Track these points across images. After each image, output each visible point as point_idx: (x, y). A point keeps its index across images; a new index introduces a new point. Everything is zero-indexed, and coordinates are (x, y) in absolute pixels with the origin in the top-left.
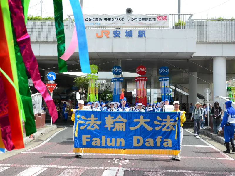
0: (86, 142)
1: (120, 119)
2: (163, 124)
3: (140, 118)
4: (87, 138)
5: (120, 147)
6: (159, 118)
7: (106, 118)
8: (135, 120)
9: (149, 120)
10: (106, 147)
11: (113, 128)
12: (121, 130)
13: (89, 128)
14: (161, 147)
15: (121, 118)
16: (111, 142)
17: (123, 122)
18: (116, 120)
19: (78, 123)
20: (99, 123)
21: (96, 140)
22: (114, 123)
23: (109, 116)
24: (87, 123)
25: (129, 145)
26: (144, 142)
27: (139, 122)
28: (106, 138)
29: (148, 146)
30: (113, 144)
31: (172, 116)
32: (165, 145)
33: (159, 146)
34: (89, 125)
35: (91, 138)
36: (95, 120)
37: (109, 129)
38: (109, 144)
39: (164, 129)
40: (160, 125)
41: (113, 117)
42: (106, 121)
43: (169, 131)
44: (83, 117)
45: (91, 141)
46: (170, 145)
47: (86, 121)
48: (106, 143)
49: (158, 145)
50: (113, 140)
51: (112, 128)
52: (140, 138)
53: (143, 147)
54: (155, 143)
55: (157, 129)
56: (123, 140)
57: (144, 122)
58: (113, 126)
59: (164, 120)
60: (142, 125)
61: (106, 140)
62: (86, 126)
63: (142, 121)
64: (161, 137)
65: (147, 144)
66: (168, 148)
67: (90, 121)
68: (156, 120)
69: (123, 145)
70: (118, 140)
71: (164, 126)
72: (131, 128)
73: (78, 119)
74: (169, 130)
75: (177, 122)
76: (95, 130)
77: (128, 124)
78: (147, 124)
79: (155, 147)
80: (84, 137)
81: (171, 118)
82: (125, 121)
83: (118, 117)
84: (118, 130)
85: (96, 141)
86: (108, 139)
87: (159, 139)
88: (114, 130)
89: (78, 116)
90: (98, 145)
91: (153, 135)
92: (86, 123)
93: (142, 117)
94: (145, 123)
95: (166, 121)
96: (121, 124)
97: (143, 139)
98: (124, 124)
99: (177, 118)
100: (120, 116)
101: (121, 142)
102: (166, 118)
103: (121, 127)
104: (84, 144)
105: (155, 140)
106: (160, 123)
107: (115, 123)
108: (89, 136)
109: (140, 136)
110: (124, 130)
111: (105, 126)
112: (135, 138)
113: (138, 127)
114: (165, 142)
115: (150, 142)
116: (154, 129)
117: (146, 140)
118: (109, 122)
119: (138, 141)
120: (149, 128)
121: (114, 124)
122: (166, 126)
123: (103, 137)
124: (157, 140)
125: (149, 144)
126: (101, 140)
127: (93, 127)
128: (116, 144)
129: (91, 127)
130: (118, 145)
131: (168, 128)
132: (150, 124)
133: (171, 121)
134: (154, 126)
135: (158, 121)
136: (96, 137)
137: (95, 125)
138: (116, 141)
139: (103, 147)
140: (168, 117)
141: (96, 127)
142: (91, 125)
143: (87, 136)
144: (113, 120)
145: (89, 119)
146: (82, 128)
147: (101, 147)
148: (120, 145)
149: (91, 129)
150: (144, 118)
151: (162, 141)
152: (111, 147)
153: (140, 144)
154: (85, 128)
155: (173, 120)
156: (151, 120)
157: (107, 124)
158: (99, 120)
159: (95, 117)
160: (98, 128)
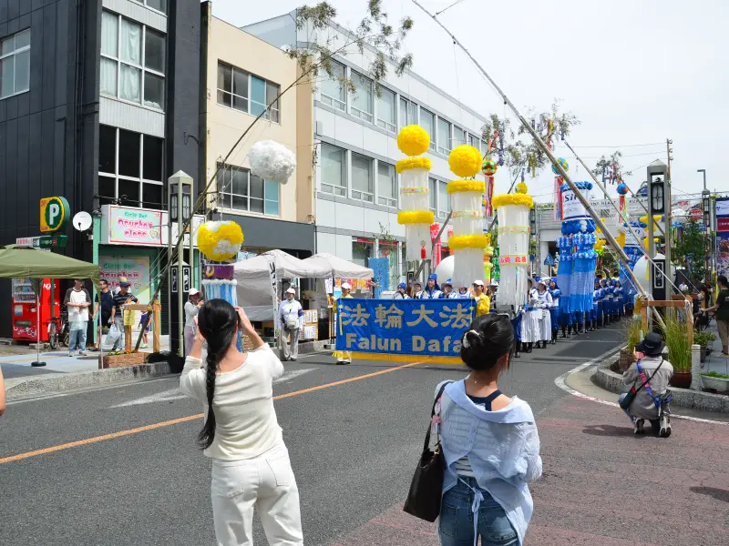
0: (352, 343)
1: (394, 310)
2: (452, 317)
3: (420, 309)
4: (352, 338)
5: (395, 352)
6: (446, 308)
7: (375, 309)
8: (414, 312)
9: (432, 312)
10: (377, 351)
11: (387, 323)
13: (355, 323)
14: (450, 353)
15: (396, 308)
16: (383, 344)
17: (397, 314)
18: (389, 311)
19: (340, 315)
20: (367, 316)
22: (387, 315)
23: (380, 305)
24: (352, 316)
25: (407, 350)
26: (427, 346)
27: (418, 316)
28: (377, 338)
29: (433, 350)
30: (387, 349)
31: (464, 304)
32: (455, 350)
34: (355, 318)
35: (357, 338)
36: (362, 312)
37: (381, 326)
38: (380, 347)
39: (454, 325)
40: (448, 319)
41: (385, 308)
42: (377, 313)
43: (461, 328)
44: (347, 308)
45: (358, 342)
47: (351, 313)
49: (446, 350)
50: (386, 340)
51: (385, 324)
52: (422, 339)
53: (426, 352)
54: (442, 347)
55: (445, 324)
56: (398, 342)
57: (426, 314)
58: (386, 320)
59: (454, 311)
61: (377, 342)
62: (350, 320)
63: (423, 312)
64: (450, 337)
65: (430, 348)
67: (356, 313)
69: (399, 348)
70: (393, 342)
71: (454, 320)
72: (410, 324)
73: (341, 311)
74: (460, 326)
75: (471, 313)
77: (404, 319)
78: (430, 318)
79: (441, 353)
80: (349, 336)
81: (463, 308)
82: (401, 312)
83: (391, 308)
84: (392, 326)
85: (364, 342)
86: (380, 340)
87: (447, 341)
88: (387, 327)
89: (341, 307)
90: (367, 347)
91: (438, 334)
93: (423, 306)
94: (428, 315)
95: (455, 313)
96: (396, 317)
97: (425, 340)
98: (400, 317)
99: (472, 308)
100: (394, 306)
101: (396, 345)
102: (456, 308)
103: (395, 322)
104: (349, 346)
105: (441, 342)
106: (447, 316)
107: (389, 317)
108: (355, 335)
109: (420, 335)
110: (400, 327)
111: (376, 321)
112: (415, 338)
113: (417, 322)
114: (456, 345)
115: (435, 345)
116: (440, 325)
117: (430, 342)
118: (381, 314)
119: (419, 342)
120: (433, 324)
121: (387, 318)
122: (457, 321)
123: (373, 337)
124: (444, 341)
125: (434, 348)
126: (370, 341)
127: (359, 322)
128: (389, 348)
130: (393, 348)
131: (459, 323)
132: (435, 317)
133: (463, 313)
134: (440, 320)
135: (446, 313)
136: (364, 337)
137: (362, 319)
138: (389, 342)
139: (373, 351)
140: (459, 305)
141: (364, 322)
142: (357, 319)
143: (352, 335)
144: (386, 312)
145: (354, 310)
146: (346, 323)
147: (370, 351)
148: (396, 348)
149: (357, 324)
150: (426, 309)
151: (452, 343)
152: (384, 352)
153: (422, 348)
154: (350, 324)
155: (465, 310)
156: (435, 311)
157: (377, 318)
158: (367, 312)
159: (362, 307)
160: (367, 325)
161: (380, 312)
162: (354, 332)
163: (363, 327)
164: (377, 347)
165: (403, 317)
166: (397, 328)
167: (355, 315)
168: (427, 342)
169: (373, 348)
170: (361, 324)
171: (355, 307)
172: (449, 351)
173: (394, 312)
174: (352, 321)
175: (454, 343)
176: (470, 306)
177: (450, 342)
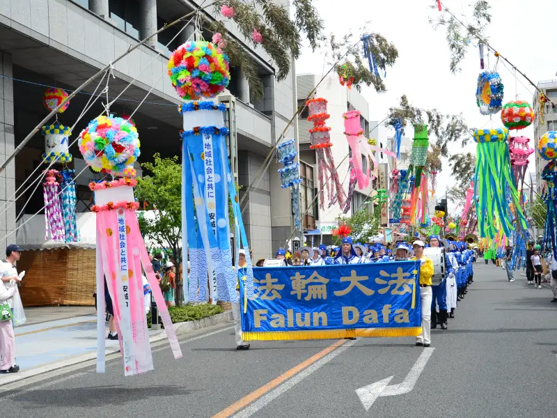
0: (261, 321)
1: (316, 278)
2: (392, 282)
3: (350, 275)
4: (261, 315)
5: (320, 328)
6: (383, 273)
7: (291, 278)
8: (343, 279)
9: (366, 278)
10: (297, 328)
11: (306, 294)
12: (320, 297)
13: (264, 297)
14: (393, 324)
15: (318, 276)
16: (303, 320)
17: (322, 283)
18: (310, 280)
20: (281, 287)
21: (278, 318)
22: (307, 286)
23: (298, 274)
25: (335, 323)
26: (362, 317)
27: (349, 282)
28: (295, 312)
29: (369, 322)
30: (308, 325)
31: (405, 267)
32: (397, 319)
33: (388, 322)
34: (264, 291)
36: (273, 283)
37: (299, 298)
38: (300, 324)
39: (394, 292)
40: (387, 285)
41: (304, 276)
42: (293, 283)
45: (270, 320)
46: (407, 320)
47: (259, 284)
48: (295, 321)
49: (386, 320)
50: (307, 315)
51: (304, 295)
52: (354, 310)
54: (380, 318)
55: (382, 291)
56: (323, 315)
57: (359, 282)
58: (305, 291)
59: (393, 275)
60: (355, 287)
61: (295, 318)
62: (258, 294)
63: (354, 279)
64: (389, 306)
65: (366, 320)
66: (403, 325)
68: (379, 276)
69: (325, 323)
70: (316, 315)
72: (338, 293)
74: (402, 293)
75: (414, 277)
77: (331, 288)
78: (364, 285)
79: (381, 324)
80: (257, 313)
81: (404, 272)
82: (325, 281)
83: (312, 276)
84: (315, 297)
85: (278, 320)
86: (299, 315)
87: (386, 310)
88: (307, 298)
90: (282, 325)
91: (376, 302)
92: (258, 290)
93: (353, 272)
94: (362, 282)
95: (395, 278)
96: (319, 286)
97: (359, 311)
98: (324, 287)
99: (415, 272)
100: (315, 274)
101: (320, 319)
102: (396, 273)
103: (320, 292)
104: (257, 324)
105: (380, 313)
106: (385, 282)
107: (309, 287)
108: (265, 312)
109: (353, 305)
111: (292, 293)
112: (345, 310)
113: (347, 290)
114: (398, 314)
115: (371, 316)
116: (376, 293)
117: (365, 313)
118: (298, 285)
119: (351, 314)
120: (369, 292)
121: (306, 288)
122: (397, 287)
123: (290, 312)
124: (383, 311)
125: (370, 319)
126: (286, 317)
128: (312, 323)
129: (268, 295)
130: (316, 324)
131: (401, 289)
132: (371, 284)
133: (404, 278)
134: (376, 287)
135: (384, 278)
136: (277, 312)
137: (274, 292)
138: (312, 317)
139: (291, 329)
140: (400, 269)
141: (276, 295)
142: (267, 292)
143: (261, 311)
144: (305, 282)
145: (262, 281)
146: (253, 297)
147: (286, 329)
148: (320, 324)
149: (268, 299)
150: (358, 275)
151: (393, 312)
152: (304, 329)
153: (355, 321)
154: (258, 299)
155: (408, 274)
156: (369, 277)
157: (294, 288)
158: (280, 282)
159: (273, 277)
160: (280, 297)
161: (298, 282)
162: (263, 308)
163: (275, 301)
164: (295, 324)
165: (329, 286)
166: (322, 300)
167: (264, 287)
168: (361, 313)
169: (291, 324)
170: (272, 298)
171: (263, 278)
172: (390, 321)
173: (316, 281)
174: (261, 294)
175: (396, 312)
176: (413, 269)
177: (390, 311)
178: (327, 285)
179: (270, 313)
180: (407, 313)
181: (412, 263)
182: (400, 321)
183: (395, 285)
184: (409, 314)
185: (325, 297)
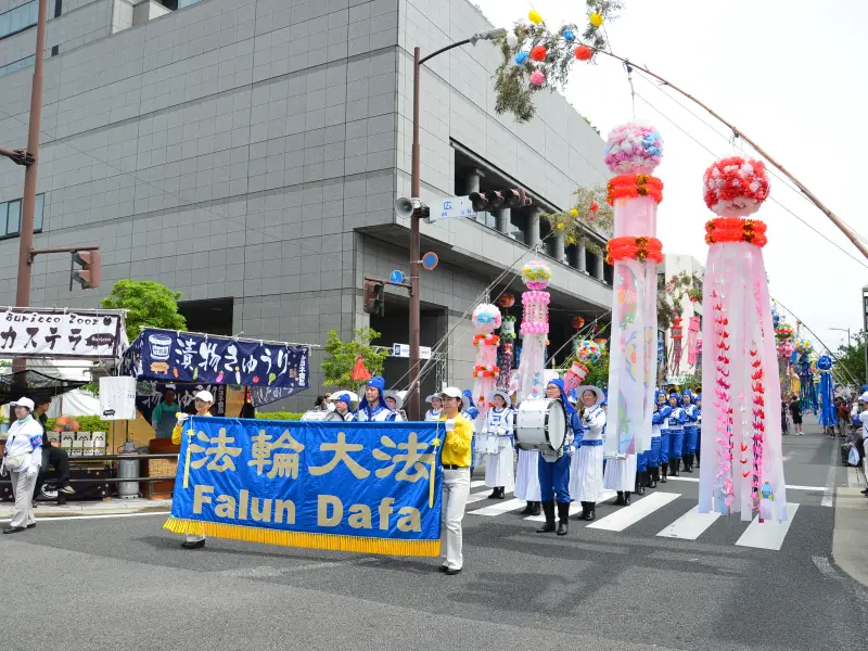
0: (204, 504)
1: (286, 441)
2: (398, 458)
3: (335, 441)
4: (204, 494)
5: (284, 527)
6: (387, 441)
7: (253, 438)
8: (325, 447)
9: (358, 447)
10: (249, 522)
11: (271, 467)
12: (287, 475)
13: (212, 466)
14: (394, 533)
15: (290, 438)
16: (261, 510)
17: (291, 451)
18: (278, 444)
19: (189, 449)
20: (237, 452)
21: (226, 502)
22: (273, 453)
23: (262, 432)
24: (209, 451)
25: (307, 522)
26: (347, 515)
27: (330, 455)
28: (250, 496)
29: (357, 526)
30: (267, 519)
31: (424, 432)
32: (401, 524)
33: (387, 529)
34: (213, 456)
35: (214, 496)
36: (228, 445)
37: (260, 472)
38: (256, 517)
39: (401, 476)
40: (390, 463)
41: (270, 437)
42: (254, 447)
43: (415, 481)
44: (201, 436)
45: (215, 503)
46: (417, 527)
47: (208, 445)
48: (249, 510)
49: (384, 525)
50: (268, 503)
51: (267, 470)
52: (336, 501)
53: (344, 529)
54: (376, 520)
55: (383, 474)
56: (290, 505)
57: (348, 453)
58: (269, 462)
59: (402, 446)
60: (341, 463)
61: (249, 505)
62: (205, 460)
63: (341, 448)
64: (392, 500)
65: (353, 522)
66: (411, 536)
67: (216, 445)
68: (379, 445)
69: (291, 520)
70: (280, 505)
71: (401, 466)
72: (315, 471)
73: (190, 441)
74: (414, 479)
75: (435, 452)
76: (223, 474)
77: (304, 460)
78: (355, 459)
79: (374, 532)
80: (201, 489)
81: (420, 441)
82: (298, 446)
83: (282, 438)
84: (281, 475)
85: (226, 504)
86: (255, 501)
87: (386, 507)
88: (271, 475)
89: (191, 432)
90: (232, 516)
91: (371, 494)
92: (207, 453)
94: (354, 455)
95: (405, 452)
96: (289, 456)
97: (343, 503)
98: (296, 457)
99: (436, 442)
100: (287, 434)
101: (285, 512)
102: (406, 441)
103: (288, 466)
104: (198, 510)
105: (375, 510)
106: (388, 457)
107: (276, 456)
108: (210, 489)
109: (335, 494)
112: (323, 500)
113: (330, 467)
114: (403, 516)
115: (361, 515)
116: (373, 475)
117: (352, 509)
118: (261, 451)
119: (330, 508)
120: (361, 473)
121: (272, 458)
122: (406, 467)
123: (244, 494)
124: (380, 508)
125: (359, 521)
126: (237, 502)
127: (220, 463)
128: (273, 517)
129: (217, 463)
130: (279, 519)
131: (412, 471)
132: (365, 460)
133: (419, 451)
134: (374, 465)
135: (386, 450)
136: (226, 493)
137: (227, 460)
138: (273, 507)
139: (242, 523)
140: (413, 437)
141: (229, 465)
142: (216, 459)
143: (205, 488)
144: (271, 446)
145: (213, 441)
146: (197, 465)
147: (236, 521)
148: (285, 518)
149: (216, 468)
150: (348, 441)
151: (395, 512)
152: (260, 524)
153: (335, 521)
154: (204, 467)
155: (425, 446)
156: (365, 446)
157: (254, 455)
158: (236, 445)
159: (228, 435)
160: (233, 469)
161: (261, 447)
162: (209, 483)
163: (227, 473)
164: (249, 515)
165: (303, 455)
166: (290, 480)
167: (213, 450)
168: (346, 509)
169: (243, 516)
170: (224, 468)
171: (215, 434)
172: (391, 528)
173: (286, 446)
174: (208, 462)
175: (400, 512)
176: (434, 437)
177: (391, 510)
178: (300, 454)
179: (217, 494)
180: (419, 514)
181: (433, 426)
182: (407, 529)
183: (404, 463)
184: (422, 517)
185: (295, 476)
